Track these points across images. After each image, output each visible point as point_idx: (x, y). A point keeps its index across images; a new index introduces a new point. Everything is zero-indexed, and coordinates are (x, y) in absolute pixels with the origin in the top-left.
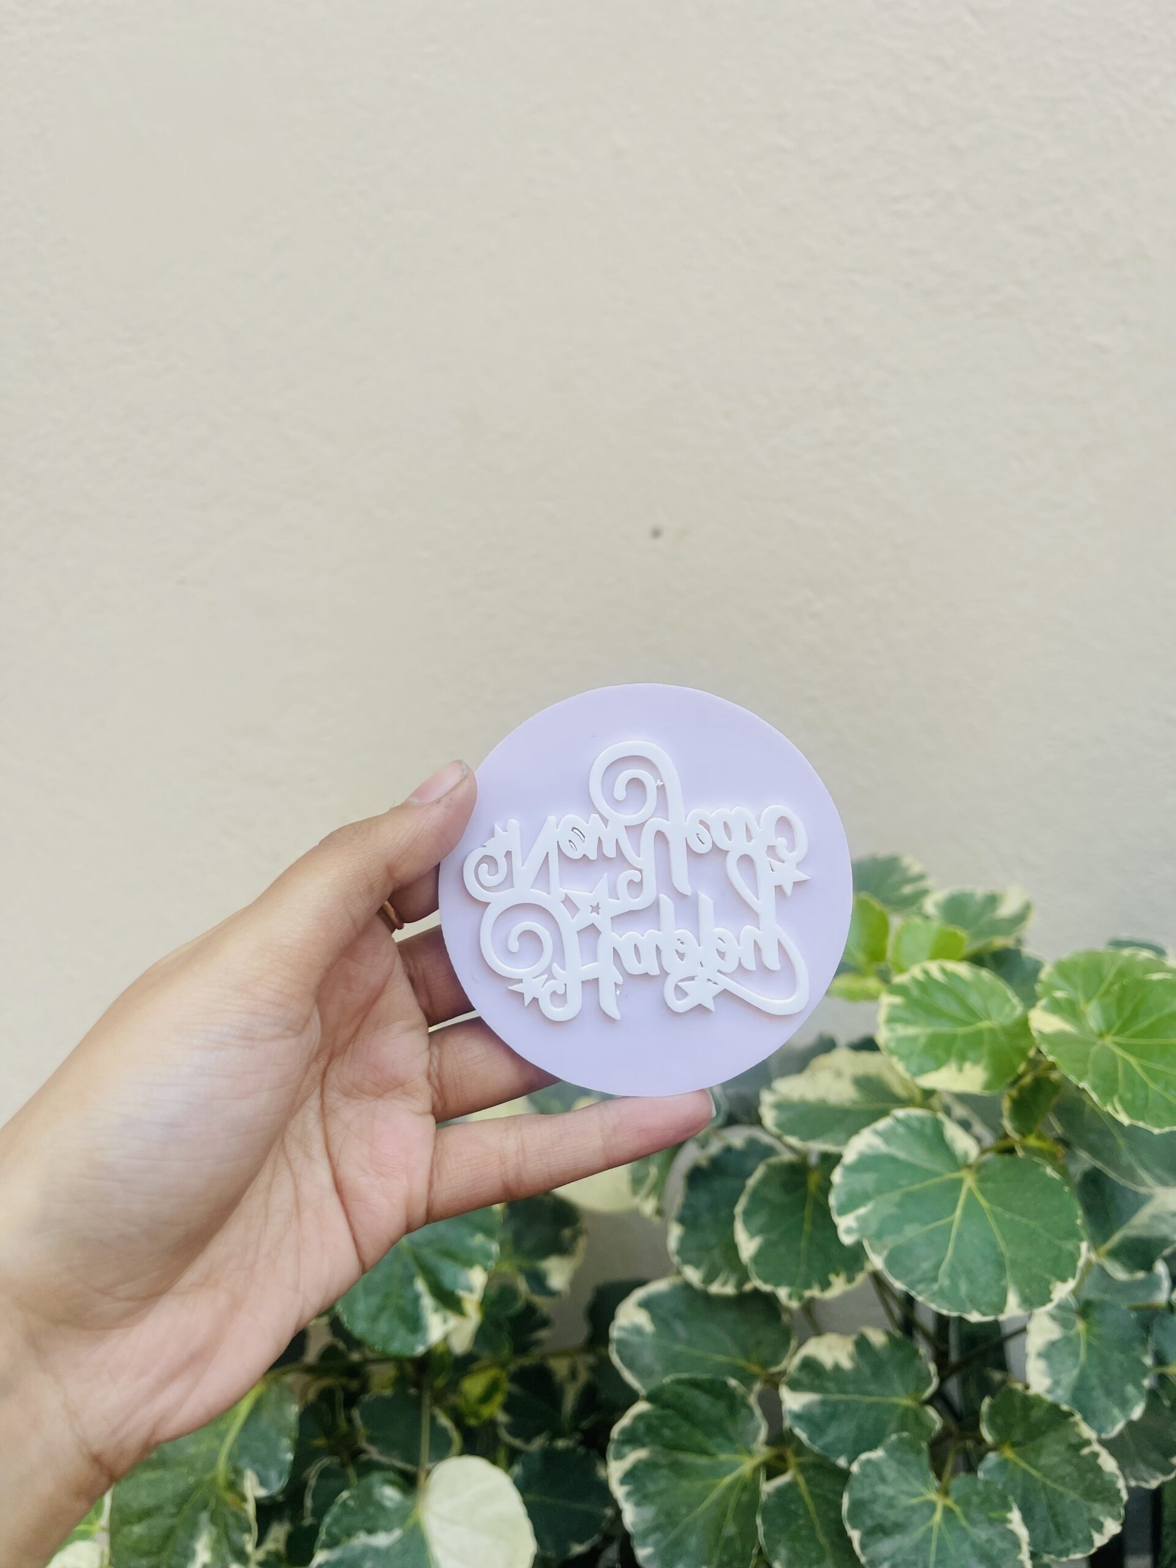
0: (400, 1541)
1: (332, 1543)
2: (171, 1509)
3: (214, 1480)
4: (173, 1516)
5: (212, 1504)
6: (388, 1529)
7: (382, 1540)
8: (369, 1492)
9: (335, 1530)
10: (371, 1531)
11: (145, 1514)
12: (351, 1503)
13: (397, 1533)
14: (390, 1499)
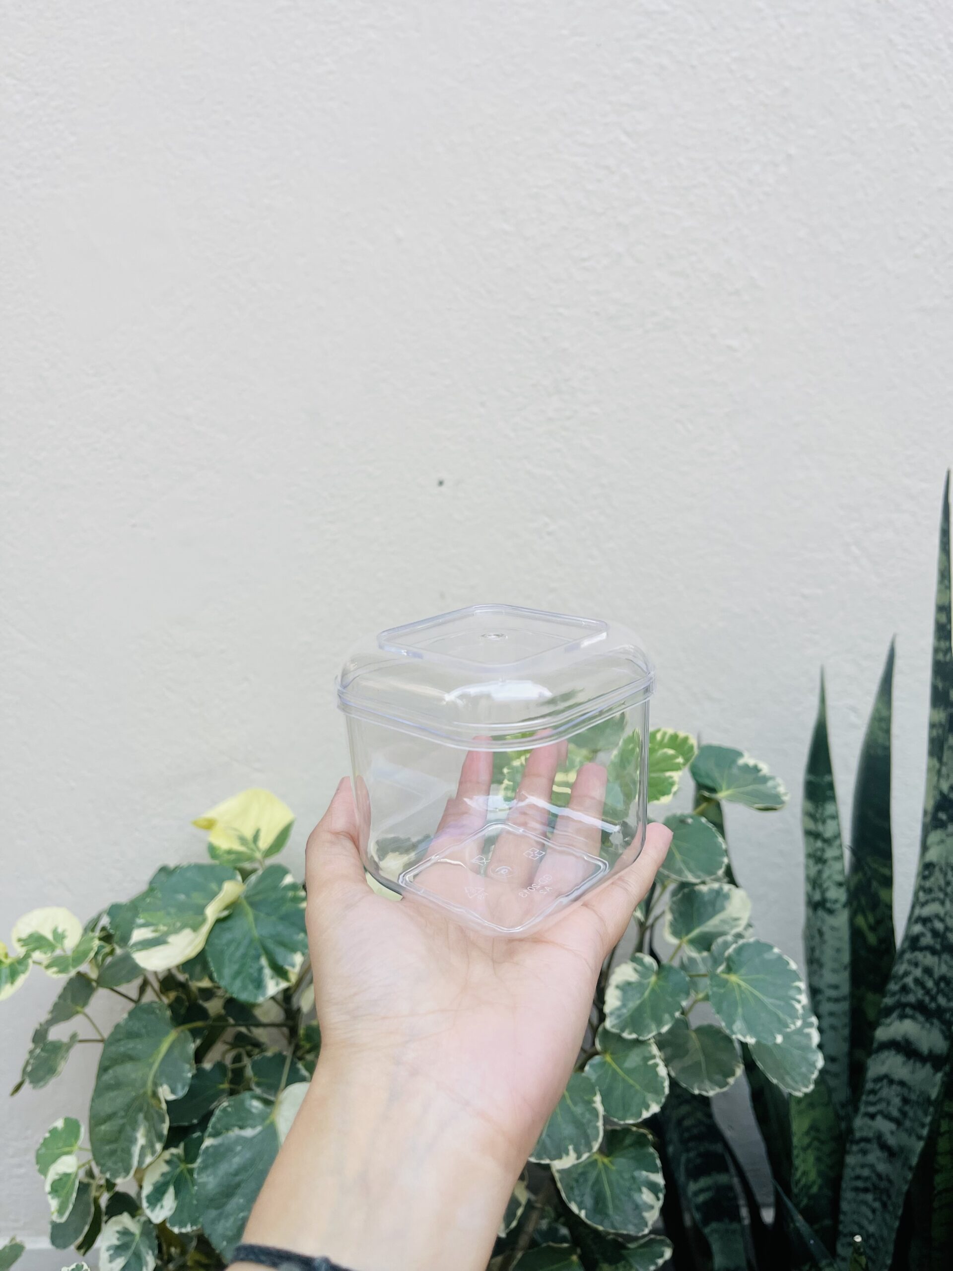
0: (260, 1133)
1: (215, 1135)
2: (122, 1113)
3: (145, 1093)
4: (123, 1117)
5: (145, 1108)
6: (253, 1127)
7: (249, 1133)
8: (242, 1102)
9: (219, 1126)
10: (241, 1128)
11: (110, 1117)
12: (229, 1109)
13: (259, 1129)
14: (256, 1108)
